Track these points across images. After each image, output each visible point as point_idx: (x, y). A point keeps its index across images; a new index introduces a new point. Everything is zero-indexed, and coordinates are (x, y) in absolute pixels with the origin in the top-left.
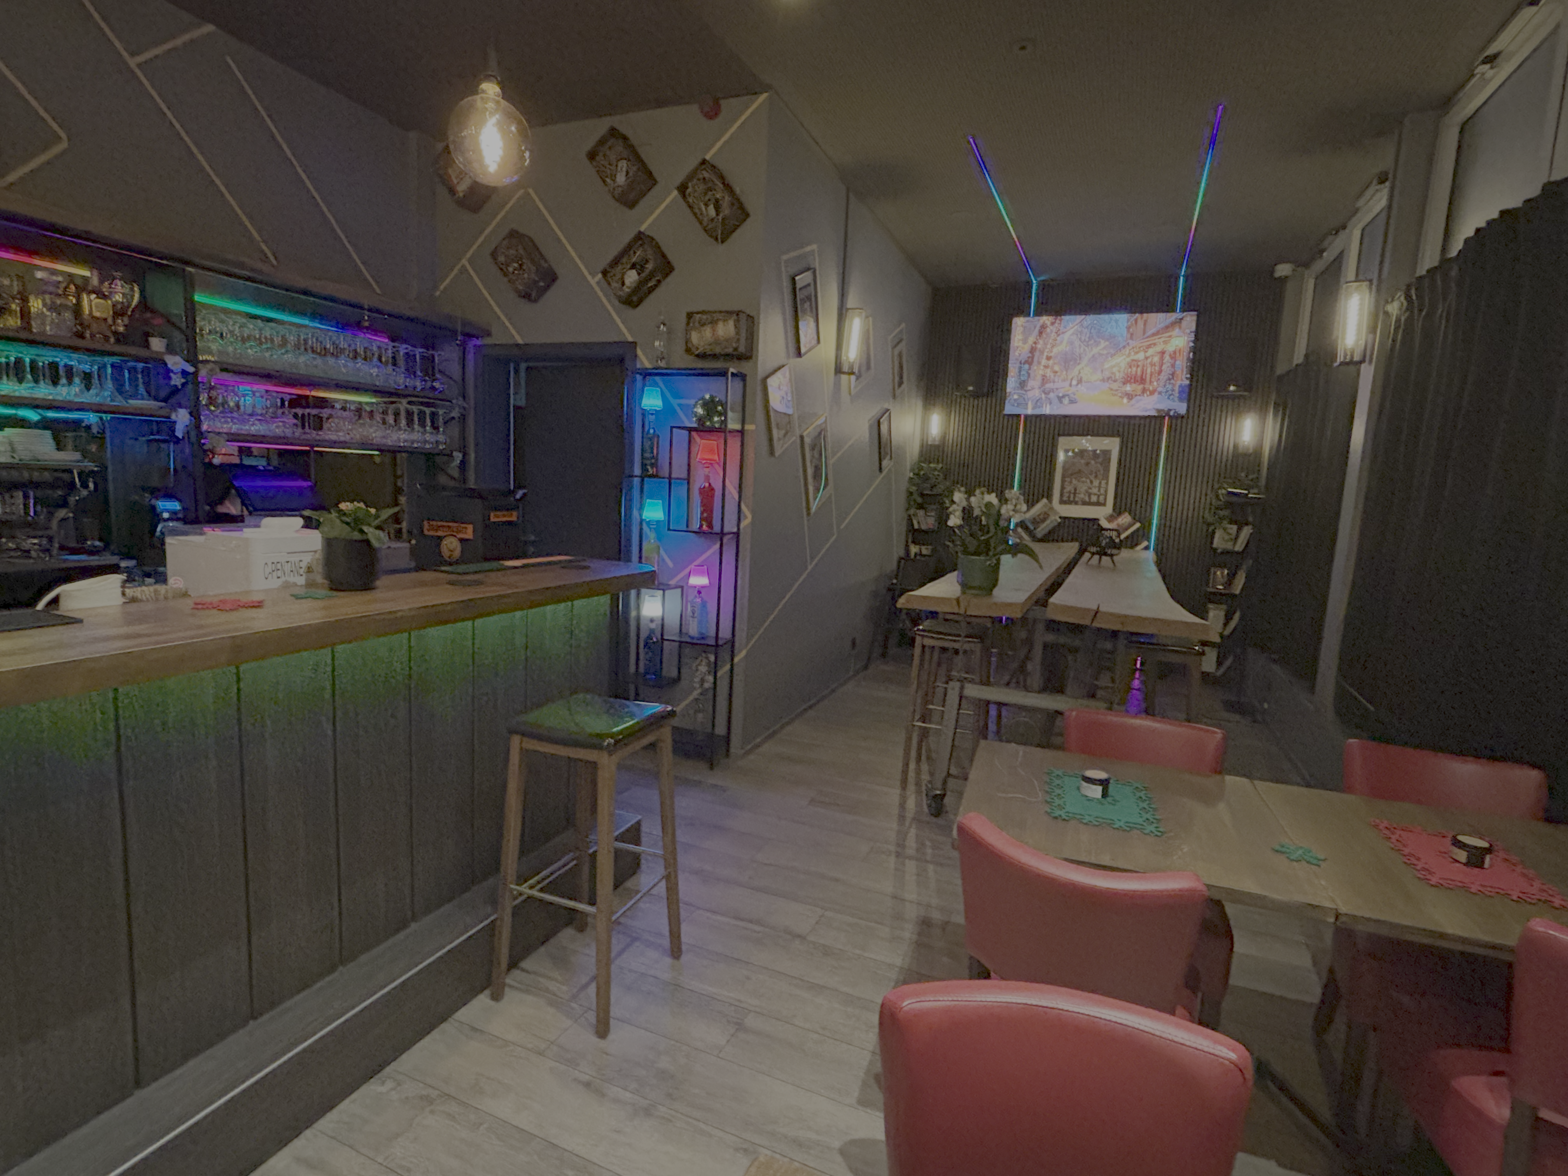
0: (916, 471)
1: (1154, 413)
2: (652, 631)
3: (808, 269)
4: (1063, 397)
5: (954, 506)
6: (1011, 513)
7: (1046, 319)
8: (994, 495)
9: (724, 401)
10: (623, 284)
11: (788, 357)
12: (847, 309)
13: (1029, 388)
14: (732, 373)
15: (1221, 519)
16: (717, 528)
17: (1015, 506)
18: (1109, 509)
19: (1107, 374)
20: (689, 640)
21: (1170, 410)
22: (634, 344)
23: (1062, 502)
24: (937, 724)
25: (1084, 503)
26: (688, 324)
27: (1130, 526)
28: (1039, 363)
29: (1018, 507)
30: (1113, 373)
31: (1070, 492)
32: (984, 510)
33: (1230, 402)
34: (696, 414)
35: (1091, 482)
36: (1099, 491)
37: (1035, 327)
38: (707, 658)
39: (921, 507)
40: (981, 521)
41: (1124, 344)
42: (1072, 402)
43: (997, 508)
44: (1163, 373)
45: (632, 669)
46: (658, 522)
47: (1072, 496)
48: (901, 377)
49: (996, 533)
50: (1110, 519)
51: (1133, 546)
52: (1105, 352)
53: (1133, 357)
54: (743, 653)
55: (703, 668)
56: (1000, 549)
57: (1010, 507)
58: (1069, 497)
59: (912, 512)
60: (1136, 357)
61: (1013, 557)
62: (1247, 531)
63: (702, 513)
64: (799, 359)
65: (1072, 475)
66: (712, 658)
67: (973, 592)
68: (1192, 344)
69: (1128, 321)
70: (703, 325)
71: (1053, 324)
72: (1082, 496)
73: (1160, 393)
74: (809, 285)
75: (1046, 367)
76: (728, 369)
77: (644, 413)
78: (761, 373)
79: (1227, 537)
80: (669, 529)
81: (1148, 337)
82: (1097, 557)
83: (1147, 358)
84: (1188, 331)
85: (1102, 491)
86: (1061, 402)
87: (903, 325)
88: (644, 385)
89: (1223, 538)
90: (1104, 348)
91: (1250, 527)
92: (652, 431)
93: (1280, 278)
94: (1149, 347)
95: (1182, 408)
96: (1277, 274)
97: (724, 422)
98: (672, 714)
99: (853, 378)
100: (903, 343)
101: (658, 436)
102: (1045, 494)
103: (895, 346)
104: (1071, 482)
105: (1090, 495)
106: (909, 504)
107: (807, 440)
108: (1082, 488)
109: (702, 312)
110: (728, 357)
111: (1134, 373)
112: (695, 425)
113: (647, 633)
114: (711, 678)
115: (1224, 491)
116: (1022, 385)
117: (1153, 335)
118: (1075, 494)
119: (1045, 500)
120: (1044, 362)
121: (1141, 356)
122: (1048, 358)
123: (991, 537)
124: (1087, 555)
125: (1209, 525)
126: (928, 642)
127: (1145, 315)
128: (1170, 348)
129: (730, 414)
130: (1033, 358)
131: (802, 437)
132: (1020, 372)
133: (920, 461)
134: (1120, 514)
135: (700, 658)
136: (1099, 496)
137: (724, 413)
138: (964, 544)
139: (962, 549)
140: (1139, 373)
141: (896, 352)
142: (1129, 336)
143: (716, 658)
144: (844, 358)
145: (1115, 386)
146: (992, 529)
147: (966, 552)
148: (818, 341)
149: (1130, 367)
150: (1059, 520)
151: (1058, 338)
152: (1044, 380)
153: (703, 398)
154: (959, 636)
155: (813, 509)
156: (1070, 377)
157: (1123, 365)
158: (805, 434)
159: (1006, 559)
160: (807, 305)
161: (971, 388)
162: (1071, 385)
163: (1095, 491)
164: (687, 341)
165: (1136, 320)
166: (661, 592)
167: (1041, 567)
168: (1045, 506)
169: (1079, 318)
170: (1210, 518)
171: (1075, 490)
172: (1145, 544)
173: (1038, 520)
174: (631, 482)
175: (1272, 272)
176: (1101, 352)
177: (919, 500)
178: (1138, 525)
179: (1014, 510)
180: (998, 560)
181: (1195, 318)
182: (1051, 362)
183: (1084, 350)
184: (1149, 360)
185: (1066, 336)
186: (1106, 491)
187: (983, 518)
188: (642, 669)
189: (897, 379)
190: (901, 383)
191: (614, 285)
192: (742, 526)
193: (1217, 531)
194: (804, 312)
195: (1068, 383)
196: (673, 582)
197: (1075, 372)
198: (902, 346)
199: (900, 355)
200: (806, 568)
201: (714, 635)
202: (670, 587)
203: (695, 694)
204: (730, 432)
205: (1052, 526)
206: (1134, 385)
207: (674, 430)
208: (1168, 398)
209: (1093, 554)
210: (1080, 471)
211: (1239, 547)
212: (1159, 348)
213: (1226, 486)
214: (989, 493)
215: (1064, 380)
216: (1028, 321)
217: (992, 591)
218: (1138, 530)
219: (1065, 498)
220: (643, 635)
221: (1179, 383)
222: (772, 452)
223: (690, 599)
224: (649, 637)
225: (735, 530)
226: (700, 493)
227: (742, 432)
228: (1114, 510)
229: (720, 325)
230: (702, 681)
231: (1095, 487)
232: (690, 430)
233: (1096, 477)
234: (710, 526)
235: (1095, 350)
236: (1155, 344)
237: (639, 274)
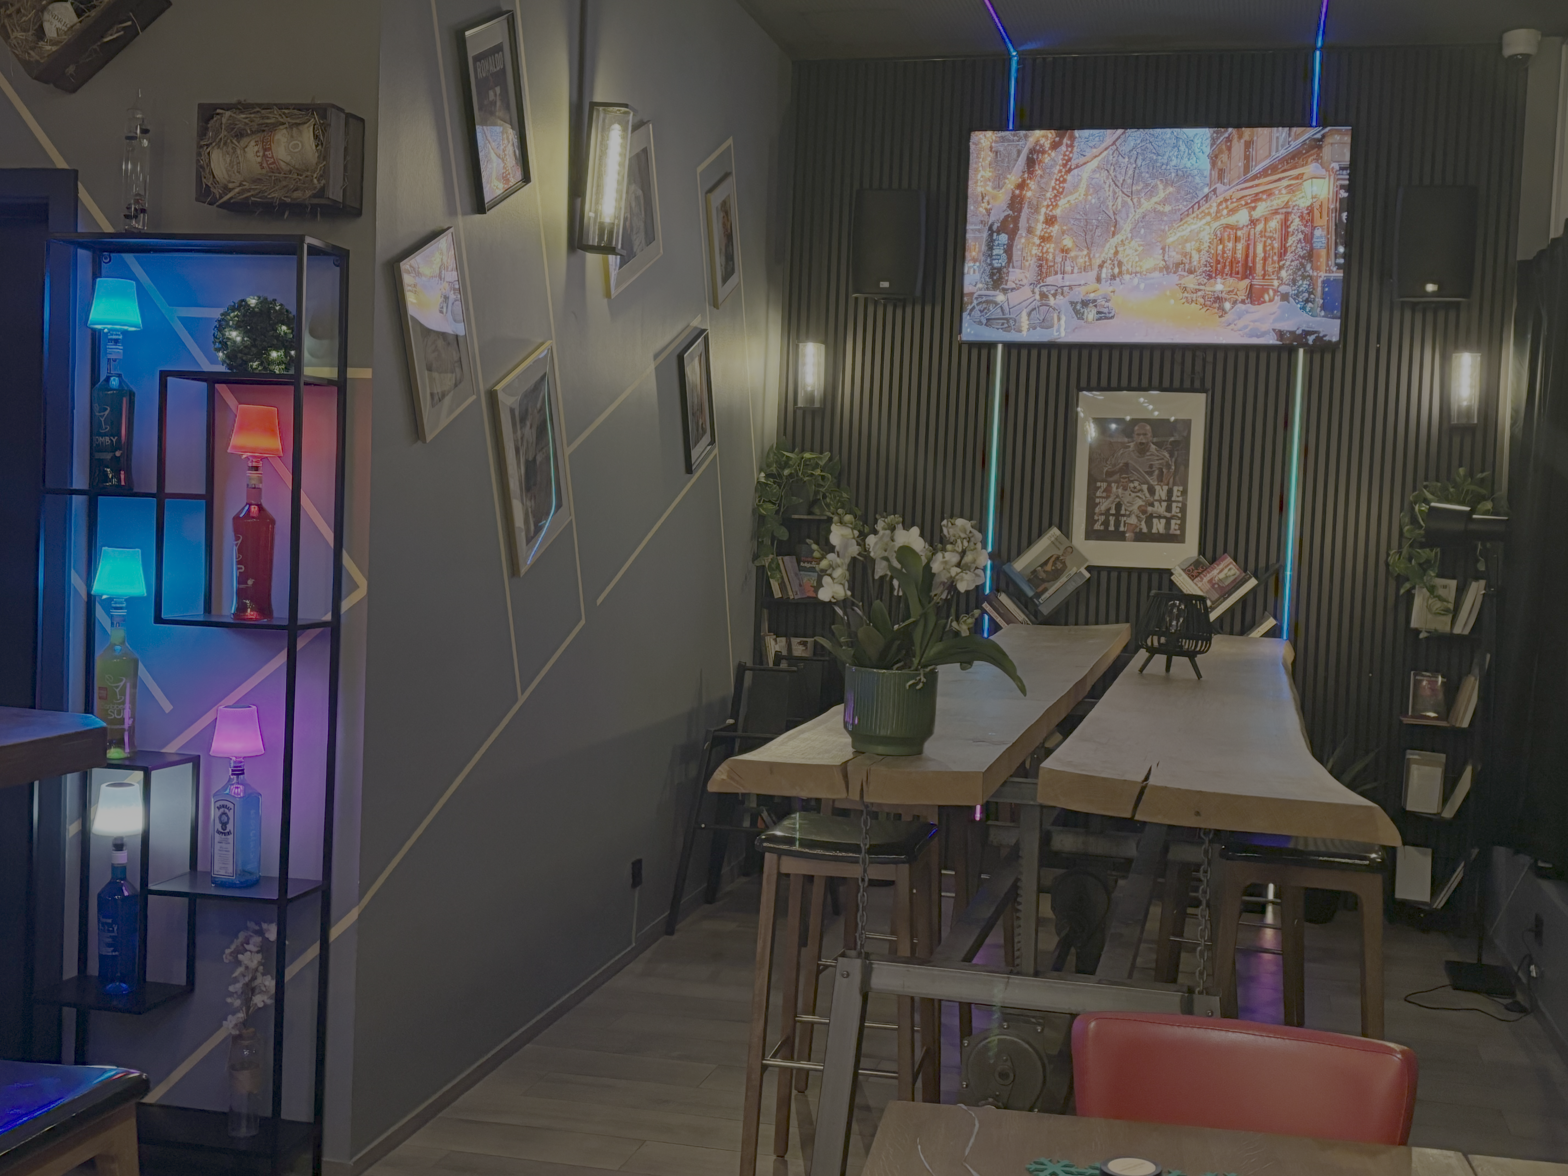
0: (774, 469)
1: (1271, 340)
2: (119, 872)
3: (500, 14)
4: (1085, 304)
5: (831, 556)
6: (954, 571)
7: (1041, 137)
8: (915, 531)
9: (293, 310)
10: (40, 33)
11: (452, 212)
12: (593, 105)
13: (1010, 285)
14: (310, 247)
15: (1425, 566)
16: (280, 611)
17: (963, 553)
18: (1190, 548)
19: (1174, 256)
20: (212, 891)
21: (1307, 333)
22: (72, 176)
23: (1091, 534)
24: (818, 1062)
25: (1140, 537)
26: (202, 133)
27: (1238, 584)
28: (1030, 231)
29: (968, 558)
30: (1185, 255)
31: (1107, 513)
32: (897, 565)
33: (1430, 317)
34: (224, 344)
35: (1152, 491)
36: (1169, 509)
37: (1019, 152)
38: (260, 933)
39: (784, 549)
40: (892, 588)
41: (1206, 190)
42: (1102, 316)
43: (924, 561)
44: (1289, 256)
45: (70, 971)
46: (132, 601)
47: (1112, 520)
48: (729, 258)
49: (925, 616)
50: (1195, 570)
51: (1245, 630)
52: (1168, 208)
53: (1224, 221)
54: (353, 915)
55: (251, 959)
56: (935, 649)
57: (952, 557)
58: (1106, 523)
59: (766, 561)
60: (1232, 220)
61: (963, 669)
62: (1476, 590)
63: (242, 579)
64: (478, 217)
65: (1110, 474)
66: (272, 933)
67: (881, 749)
68: (1344, 194)
69: (1214, 141)
70: (240, 135)
71: (1055, 146)
72: (1133, 520)
73: (1285, 297)
74: (498, 49)
75: (1043, 239)
76: (302, 239)
77: (96, 337)
78: (384, 249)
79: (1438, 605)
80: (159, 619)
81: (1255, 177)
82: (1160, 659)
83: (1253, 222)
84: (1336, 166)
85: (1175, 510)
86: (1079, 315)
87: (730, 141)
88: (97, 274)
89: (1429, 608)
90: (1164, 202)
91: (1483, 583)
92: (114, 382)
93: (1512, 57)
94: (1256, 199)
95: (1331, 329)
96: (1508, 52)
97: (297, 363)
98: (143, 1086)
99: (612, 258)
100: (732, 181)
101: (132, 395)
102: (1056, 519)
103: (711, 190)
104: (1108, 490)
105: (1150, 519)
106: (760, 544)
107: (508, 401)
108: (1134, 503)
109: (241, 107)
110: (298, 210)
111: (1229, 254)
112: (223, 369)
113: (108, 878)
114: (270, 983)
115: (1425, 507)
116: (997, 278)
117: (1264, 173)
118: (1118, 515)
119: (1055, 531)
120: (1040, 228)
121: (1242, 217)
122: (1050, 221)
123: (915, 623)
124: (1143, 654)
125: (1400, 579)
126: (790, 866)
127: (1247, 132)
128: (1303, 202)
129: (308, 342)
130: (1016, 220)
131: (492, 397)
132: (990, 248)
133: (780, 446)
134: (1214, 560)
135: (242, 936)
136: (1168, 521)
137: (296, 343)
138: (854, 643)
139: (851, 651)
140: (1239, 255)
141: (717, 198)
142: (1215, 174)
143: (281, 934)
144: (589, 214)
145: (1191, 282)
146: (916, 610)
147: (860, 661)
148: (526, 178)
149: (1221, 241)
150: (1087, 575)
151: (1069, 177)
152: (1043, 268)
153: (242, 304)
154: (856, 848)
155: (529, 557)
156: (1098, 262)
157: (1206, 236)
158: (498, 388)
159: (947, 673)
160: (494, 94)
161: (885, 284)
162: (1098, 280)
163: (1160, 508)
164: (202, 170)
165: (1229, 140)
166: (140, 775)
167: (1023, 690)
168: (1055, 543)
169: (1110, 135)
170: (1399, 566)
171: (1119, 506)
172: (1270, 623)
173: (1042, 575)
174: (68, 506)
175: (1500, 47)
176: (1160, 208)
177: (783, 534)
178: (1252, 582)
179: (958, 565)
180: (932, 677)
181: (1348, 139)
182: (1055, 230)
183: (1124, 204)
184: (1260, 227)
185: (1086, 172)
186: (1183, 510)
187: (896, 583)
188: (93, 968)
189: (719, 260)
190: (728, 274)
191: (18, 35)
192: (345, 605)
193: (1416, 592)
194: (489, 111)
195: (1093, 274)
196: (172, 748)
197: (1108, 251)
198: (728, 189)
199: (725, 208)
200: (516, 700)
201: (275, 872)
202: (165, 762)
203: (230, 1025)
204: (306, 384)
205: (1071, 587)
206: (1231, 281)
207: (170, 379)
208: (1303, 308)
209: (1152, 651)
210: (1126, 468)
211: (1463, 626)
212: (1277, 202)
213: (1429, 496)
214: (906, 527)
215: (1085, 269)
216: (1003, 139)
217: (921, 744)
218: (1254, 590)
219: (1097, 527)
220: (99, 881)
221: (1323, 275)
222: (417, 430)
223: (217, 786)
224: (114, 886)
225: (328, 617)
226: (237, 531)
227: (341, 385)
228: (1202, 551)
229: (281, 137)
230: (250, 990)
231: (1160, 501)
232: (212, 379)
233: (1160, 479)
234: (264, 608)
235: (1147, 205)
236: (1269, 193)
237: (79, 13)
